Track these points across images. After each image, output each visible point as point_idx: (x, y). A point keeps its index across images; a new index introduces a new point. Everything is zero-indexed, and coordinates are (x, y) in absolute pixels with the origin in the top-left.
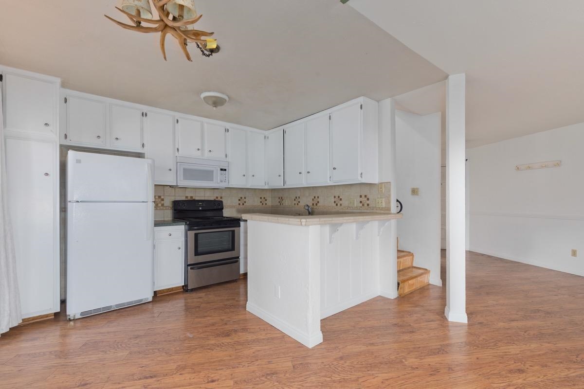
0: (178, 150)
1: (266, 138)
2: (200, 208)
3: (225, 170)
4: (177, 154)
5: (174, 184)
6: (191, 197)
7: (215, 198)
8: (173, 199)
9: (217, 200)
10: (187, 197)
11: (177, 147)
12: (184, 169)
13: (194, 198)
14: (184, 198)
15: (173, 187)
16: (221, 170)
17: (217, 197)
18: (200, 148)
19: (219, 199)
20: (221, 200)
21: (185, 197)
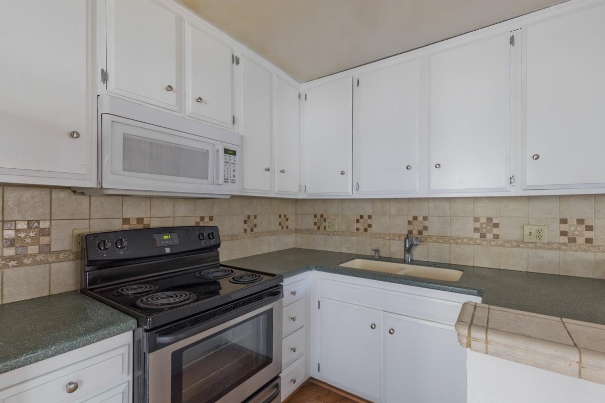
0: (105, 76)
1: (303, 97)
2: (168, 251)
3: (234, 153)
4: (100, 88)
5: (92, 183)
6: (140, 220)
7: (198, 220)
8: (84, 228)
9: (202, 224)
10: (126, 221)
11: (101, 65)
12: (126, 139)
13: (146, 222)
14: (118, 225)
15: (83, 194)
16: (226, 151)
17: (202, 218)
18: (174, 87)
19: (207, 223)
20: (211, 224)
21: (121, 221)
